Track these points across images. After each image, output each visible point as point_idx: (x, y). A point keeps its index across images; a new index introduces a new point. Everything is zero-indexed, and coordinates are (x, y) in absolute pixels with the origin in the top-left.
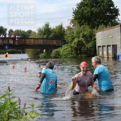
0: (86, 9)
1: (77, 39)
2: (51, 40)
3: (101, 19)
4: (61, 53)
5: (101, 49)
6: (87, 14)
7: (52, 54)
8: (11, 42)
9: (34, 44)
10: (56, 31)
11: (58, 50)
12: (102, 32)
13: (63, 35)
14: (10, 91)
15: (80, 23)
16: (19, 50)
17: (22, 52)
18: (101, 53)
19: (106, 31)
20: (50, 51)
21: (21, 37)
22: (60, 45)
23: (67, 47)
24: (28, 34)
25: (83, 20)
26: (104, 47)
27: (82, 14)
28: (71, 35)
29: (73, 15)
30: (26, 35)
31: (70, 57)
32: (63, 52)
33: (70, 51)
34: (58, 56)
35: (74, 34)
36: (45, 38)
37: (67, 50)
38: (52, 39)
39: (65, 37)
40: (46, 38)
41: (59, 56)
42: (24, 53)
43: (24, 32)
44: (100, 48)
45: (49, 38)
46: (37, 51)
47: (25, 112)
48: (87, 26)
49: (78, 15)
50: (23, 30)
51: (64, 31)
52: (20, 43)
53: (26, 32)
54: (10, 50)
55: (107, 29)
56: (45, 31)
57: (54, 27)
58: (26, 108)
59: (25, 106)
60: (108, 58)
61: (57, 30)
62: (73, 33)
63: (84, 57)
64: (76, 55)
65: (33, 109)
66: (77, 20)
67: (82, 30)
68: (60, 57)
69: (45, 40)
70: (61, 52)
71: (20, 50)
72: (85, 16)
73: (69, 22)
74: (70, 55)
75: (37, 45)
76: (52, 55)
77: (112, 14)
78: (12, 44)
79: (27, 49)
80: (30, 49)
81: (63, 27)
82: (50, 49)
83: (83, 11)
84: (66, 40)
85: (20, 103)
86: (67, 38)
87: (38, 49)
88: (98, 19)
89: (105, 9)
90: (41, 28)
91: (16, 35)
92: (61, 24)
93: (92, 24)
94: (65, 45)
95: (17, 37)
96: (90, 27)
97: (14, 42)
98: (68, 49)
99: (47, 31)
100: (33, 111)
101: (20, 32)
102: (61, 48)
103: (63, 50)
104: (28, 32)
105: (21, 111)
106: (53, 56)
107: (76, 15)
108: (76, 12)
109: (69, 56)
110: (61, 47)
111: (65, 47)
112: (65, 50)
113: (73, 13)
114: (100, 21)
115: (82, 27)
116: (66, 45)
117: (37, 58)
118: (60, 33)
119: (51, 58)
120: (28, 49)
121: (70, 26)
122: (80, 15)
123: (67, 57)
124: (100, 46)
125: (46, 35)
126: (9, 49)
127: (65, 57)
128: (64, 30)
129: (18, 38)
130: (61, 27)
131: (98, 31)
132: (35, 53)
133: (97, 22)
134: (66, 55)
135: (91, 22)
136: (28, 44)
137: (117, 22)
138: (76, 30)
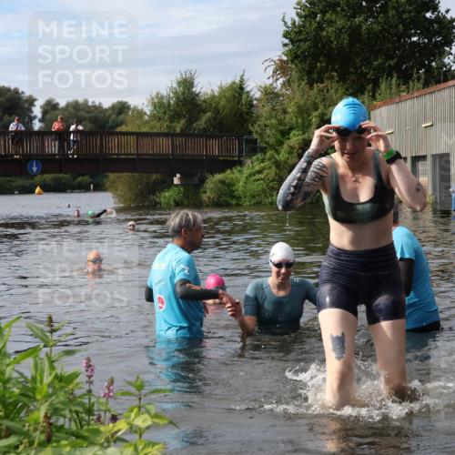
0: (331, 23)
1: (301, 133)
2: (202, 140)
3: (389, 57)
4: (241, 189)
6: (338, 36)
7: (205, 192)
8: (53, 147)
9: (137, 154)
10: (219, 103)
11: (228, 175)
12: (393, 107)
13: (246, 121)
14: (53, 331)
15: (309, 73)
16: (80, 179)
17: (92, 186)
19: (409, 104)
20: (196, 180)
21: (87, 129)
22: (236, 159)
23: (262, 165)
24: (114, 116)
25: (321, 63)
27: (317, 39)
28: (274, 121)
30: (107, 122)
32: (245, 183)
33: (273, 181)
34: (227, 199)
35: (288, 117)
36: (178, 130)
37: (262, 176)
38: (205, 134)
39: (255, 128)
40: (182, 130)
41: (233, 197)
42: (99, 188)
43: (98, 108)
45: (195, 130)
46: (148, 183)
48: (335, 86)
49: (302, 43)
50: (97, 104)
51: (252, 106)
52: (84, 152)
53: (106, 110)
54: (48, 177)
55: (409, 96)
56: (178, 106)
61: (223, 103)
62: (285, 112)
65: (140, 399)
66: (301, 62)
67: (316, 98)
68: (234, 202)
69: (178, 141)
70: (239, 182)
71: (86, 179)
72: (331, 47)
73: (270, 71)
75: (149, 159)
76: (204, 195)
77: (430, 40)
78: (55, 155)
79: (110, 174)
80: (119, 174)
81: (248, 89)
82: (199, 174)
83: (320, 27)
84: (256, 140)
85: (90, 377)
86: (260, 132)
87: (151, 173)
88: (379, 56)
90: (164, 92)
91: (71, 120)
92: (239, 79)
93: (353, 78)
94: (254, 158)
95: (72, 128)
96: (347, 89)
97: (61, 147)
98: (265, 172)
99: (186, 103)
101: (83, 110)
102: (239, 168)
103: (247, 178)
104: (116, 111)
105: (95, 408)
106: (209, 197)
107: (296, 42)
108: (296, 32)
109: (270, 200)
110: (241, 163)
111: (255, 163)
112: (254, 175)
113: (285, 36)
114: (385, 63)
115: (316, 90)
116: (260, 156)
117: (149, 206)
118: (236, 113)
119: (201, 205)
120: (115, 174)
121: (274, 84)
122: (309, 43)
123: (261, 202)
125: (183, 121)
126: (43, 173)
127: (253, 201)
128: (251, 101)
129: (76, 132)
130: (238, 90)
131: (379, 103)
132: (139, 187)
133: (374, 70)
134: (259, 195)
135: (351, 70)
136: (115, 154)
137: (450, 70)
138: (296, 100)
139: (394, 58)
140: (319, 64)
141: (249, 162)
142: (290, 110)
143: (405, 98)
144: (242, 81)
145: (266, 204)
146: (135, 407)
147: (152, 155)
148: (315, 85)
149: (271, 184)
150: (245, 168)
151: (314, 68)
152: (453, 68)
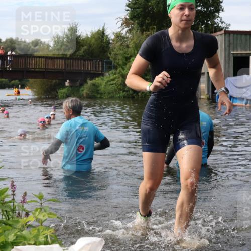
2: (82, 62)
4: (103, 89)
6: (157, 5)
7: (83, 91)
9: (45, 69)
10: (91, 41)
11: (96, 81)
13: (106, 51)
15: (141, 25)
16: (13, 82)
17: (20, 86)
20: (78, 84)
21: (17, 54)
22: (100, 72)
23: (115, 76)
28: (122, 52)
29: (127, 10)
31: (119, 97)
32: (105, 86)
33: (121, 85)
34: (95, 95)
35: (129, 49)
37: (115, 82)
38: (83, 58)
39: (111, 57)
40: (70, 56)
41: (98, 94)
45: (77, 56)
47: (24, 210)
51: (109, 43)
52: (15, 67)
53: (29, 44)
57: (87, 34)
58: (26, 203)
59: (24, 198)
61: (93, 41)
62: (128, 47)
64: (134, 93)
65: (41, 204)
66: (137, 20)
68: (99, 96)
69: (68, 62)
70: (101, 85)
71: (17, 82)
72: (153, 12)
73: (120, 24)
74: (122, 92)
75: (52, 72)
77: (208, 9)
79: (30, 80)
80: (36, 80)
81: (107, 34)
82: (80, 81)
84: (112, 62)
85: (13, 191)
86: (114, 57)
87: (53, 79)
91: (8, 49)
92: (102, 28)
94: (110, 72)
95: (9, 53)
97: (2, 64)
98: (116, 80)
100: (41, 209)
102: (102, 77)
103: (106, 83)
107: (134, 9)
108: (134, 4)
110: (103, 75)
111: (111, 75)
112: (110, 81)
113: (127, 6)
116: (113, 71)
117: (51, 97)
118: (100, 47)
120: (33, 80)
121: (122, 31)
122: (141, 9)
123: (114, 96)
127: (110, 96)
128: (109, 41)
129: (11, 55)
130: (101, 34)
132: (47, 87)
134: (112, 93)
136: (33, 68)
137: (218, 25)
138: (134, 41)
140: (147, 21)
141: (107, 74)
142: (131, 46)
144: (104, 29)
145: (116, 98)
146: (38, 209)
147: (54, 69)
148: (144, 33)
149: (120, 87)
150: (105, 78)
151: (144, 23)
152: (220, 25)
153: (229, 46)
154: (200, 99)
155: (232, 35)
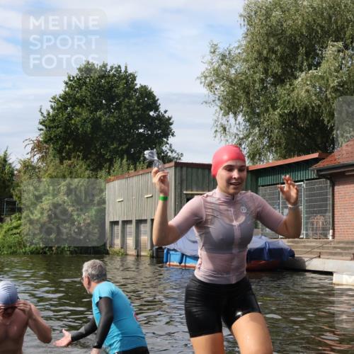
0: (78, 114)
3: (122, 143)
4: (1, 241)
5: (118, 229)
6: (83, 125)
12: (123, 181)
13: (8, 187)
15: (60, 151)
18: (118, 242)
19: (135, 179)
23: (19, 222)
25: (69, 145)
26: (128, 226)
27: (67, 127)
29: (41, 130)
31: (25, 253)
32: (4, 236)
37: (18, 231)
39: (15, 192)
44: (116, 227)
48: (81, 163)
49: (55, 129)
51: (13, 175)
55: (136, 173)
60: (138, 256)
63: (68, 252)
66: (53, 144)
67: (65, 172)
72: (77, 133)
73: (29, 148)
77: (152, 132)
81: (10, 161)
83: (70, 118)
84: (15, 202)
86: (19, 195)
88: (114, 142)
89: (133, 117)
92: (3, 153)
93: (94, 157)
94: (13, 216)
96: (89, 166)
98: (21, 228)
103: (6, 232)
107: (50, 128)
108: (50, 120)
109: (24, 250)
110: (2, 220)
111: (14, 220)
112: (12, 230)
113: (41, 123)
114: (119, 147)
115: (65, 165)
116: (17, 215)
121: (32, 159)
122: (60, 129)
123: (16, 252)
124: (116, 223)
127: (10, 251)
128: (13, 171)
130: (2, 162)
131: (112, 178)
133: (110, 152)
134: (14, 246)
135: (93, 151)
137: (166, 155)
138: (49, 172)
139: (125, 144)
140: (67, 146)
141: (8, 219)
143: (132, 175)
144: (5, 155)
145: (20, 254)
148: (64, 162)
150: (5, 224)
151: (63, 149)
152: (169, 154)
153: (181, 184)
154: (141, 256)
155: (184, 169)
